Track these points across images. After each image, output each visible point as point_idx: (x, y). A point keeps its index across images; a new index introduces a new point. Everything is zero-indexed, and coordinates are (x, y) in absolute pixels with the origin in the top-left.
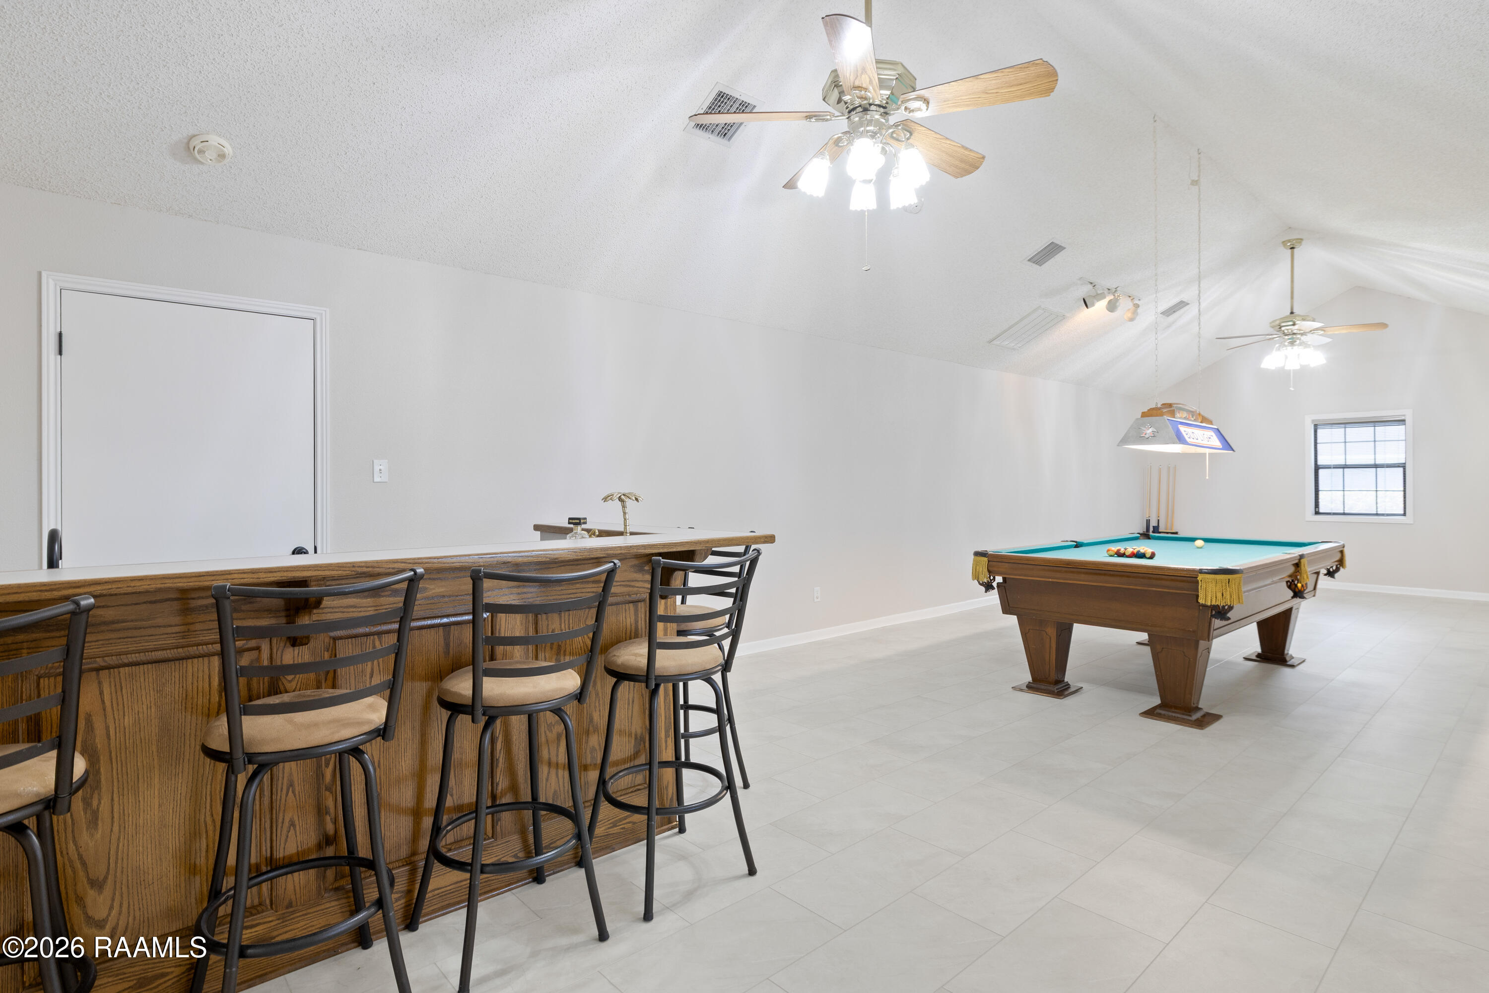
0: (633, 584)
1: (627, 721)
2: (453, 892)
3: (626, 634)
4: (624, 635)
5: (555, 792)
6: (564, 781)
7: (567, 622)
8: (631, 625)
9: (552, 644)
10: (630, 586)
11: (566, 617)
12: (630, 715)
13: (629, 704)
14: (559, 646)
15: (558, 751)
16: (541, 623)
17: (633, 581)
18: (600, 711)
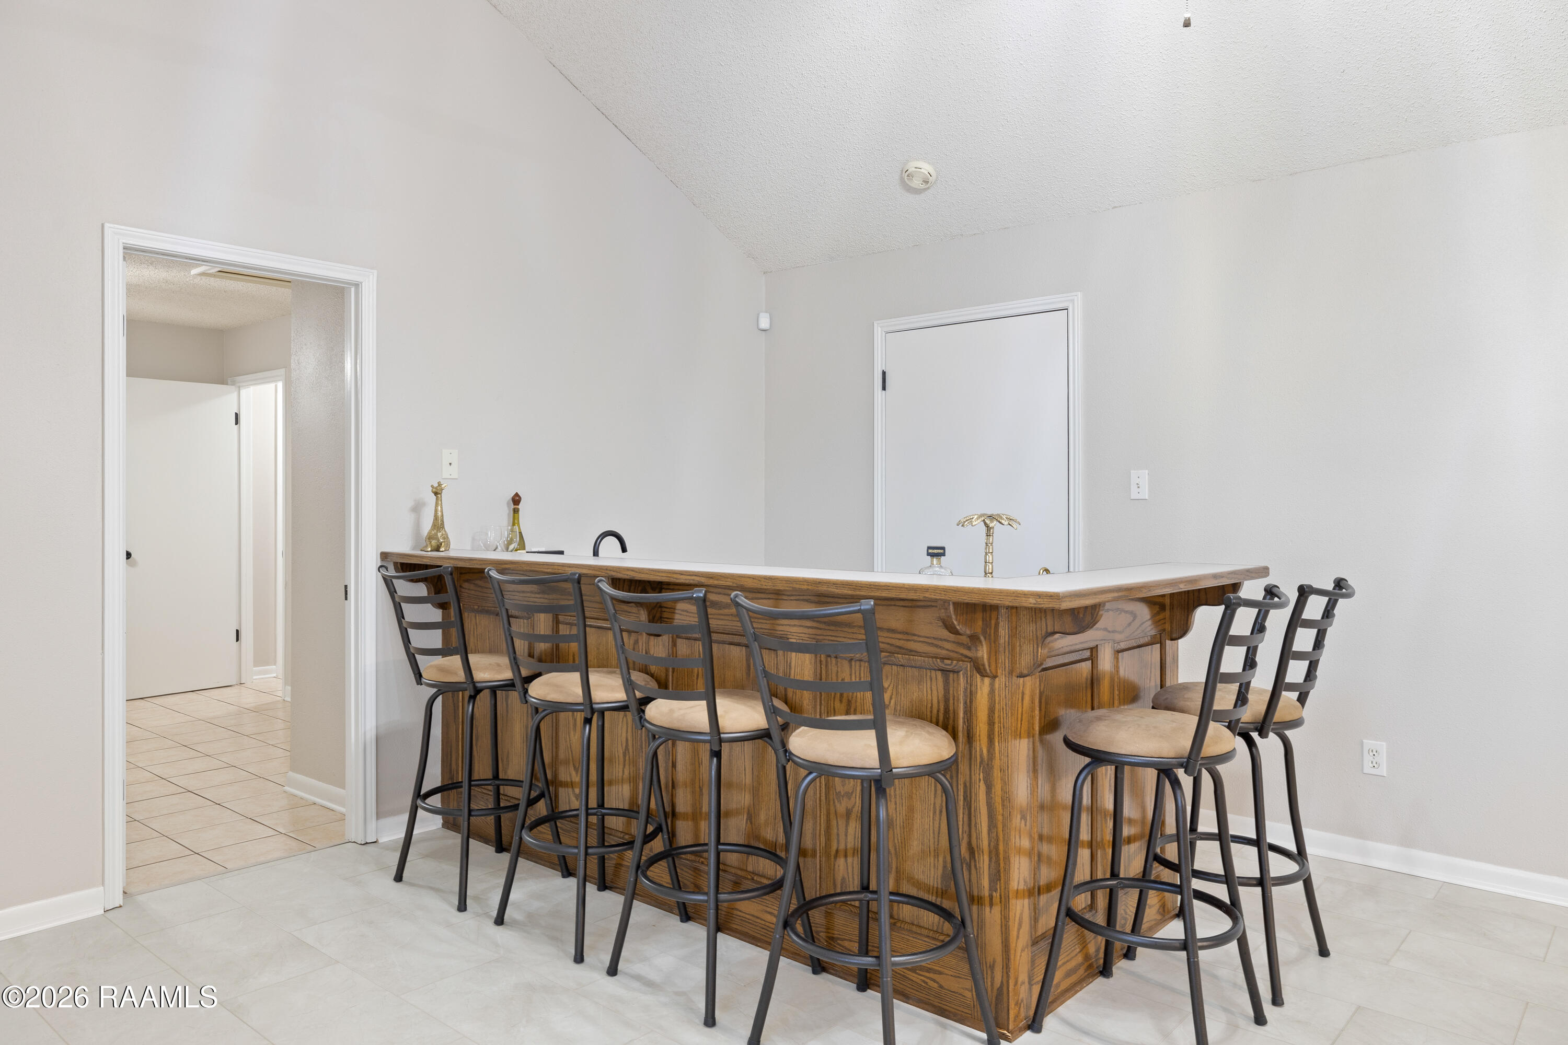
0: (940, 643)
1: (932, 835)
2: (749, 923)
3: (931, 712)
4: (929, 713)
5: (843, 879)
6: (853, 870)
7: (857, 674)
8: (938, 702)
9: (841, 695)
10: (937, 646)
11: (858, 667)
12: (936, 829)
13: (935, 812)
14: (849, 702)
15: (847, 830)
16: (830, 667)
17: (941, 640)
18: (896, 804)
